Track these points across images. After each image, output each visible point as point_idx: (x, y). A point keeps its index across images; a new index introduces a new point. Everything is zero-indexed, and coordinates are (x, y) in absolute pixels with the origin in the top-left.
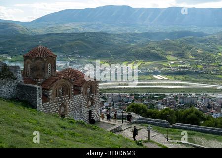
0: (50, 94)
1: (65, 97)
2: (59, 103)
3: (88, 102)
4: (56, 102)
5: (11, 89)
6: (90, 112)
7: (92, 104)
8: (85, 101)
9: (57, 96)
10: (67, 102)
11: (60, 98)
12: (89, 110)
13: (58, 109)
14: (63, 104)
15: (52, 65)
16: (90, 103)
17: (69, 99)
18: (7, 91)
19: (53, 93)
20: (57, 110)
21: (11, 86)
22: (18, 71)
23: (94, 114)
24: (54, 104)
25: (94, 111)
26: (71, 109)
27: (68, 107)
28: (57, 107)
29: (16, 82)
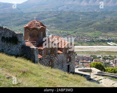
0: (43, 53)
1: (52, 55)
2: (49, 60)
4: (47, 59)
5: (18, 49)
6: (69, 66)
7: (70, 61)
8: (65, 59)
9: (47, 55)
10: (53, 59)
11: (49, 56)
12: (68, 64)
13: (48, 63)
14: (51, 60)
15: (43, 33)
16: (68, 60)
17: (55, 56)
18: (16, 50)
19: (45, 53)
20: (47, 64)
21: (18, 47)
22: (22, 37)
23: (71, 68)
24: (45, 60)
25: (71, 65)
26: (56, 63)
27: (54, 62)
28: (47, 62)
29: (21, 44)
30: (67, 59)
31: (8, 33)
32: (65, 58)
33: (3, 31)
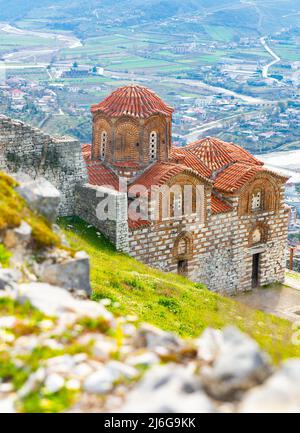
1: (189, 218)
2: (174, 233)
3: (251, 233)
4: (166, 229)
6: (257, 258)
7: (264, 239)
8: (243, 231)
12: (253, 252)
13: (171, 246)
14: (182, 234)
15: (159, 136)
16: (257, 235)
20: (168, 248)
23: (267, 265)
24: (160, 233)
25: (268, 256)
26: (203, 247)
27: (196, 241)
28: (167, 242)
29: (71, 178)
30: (253, 229)
31: (28, 142)
32: (243, 226)
33: (10, 136)
